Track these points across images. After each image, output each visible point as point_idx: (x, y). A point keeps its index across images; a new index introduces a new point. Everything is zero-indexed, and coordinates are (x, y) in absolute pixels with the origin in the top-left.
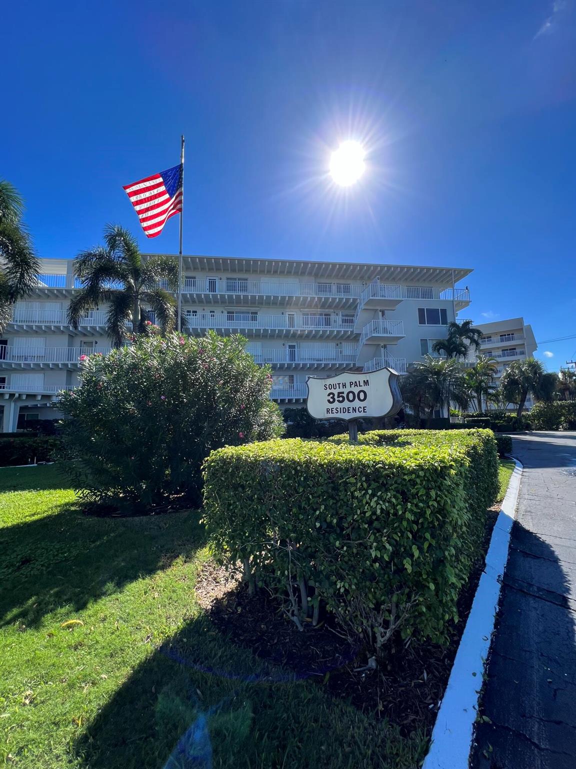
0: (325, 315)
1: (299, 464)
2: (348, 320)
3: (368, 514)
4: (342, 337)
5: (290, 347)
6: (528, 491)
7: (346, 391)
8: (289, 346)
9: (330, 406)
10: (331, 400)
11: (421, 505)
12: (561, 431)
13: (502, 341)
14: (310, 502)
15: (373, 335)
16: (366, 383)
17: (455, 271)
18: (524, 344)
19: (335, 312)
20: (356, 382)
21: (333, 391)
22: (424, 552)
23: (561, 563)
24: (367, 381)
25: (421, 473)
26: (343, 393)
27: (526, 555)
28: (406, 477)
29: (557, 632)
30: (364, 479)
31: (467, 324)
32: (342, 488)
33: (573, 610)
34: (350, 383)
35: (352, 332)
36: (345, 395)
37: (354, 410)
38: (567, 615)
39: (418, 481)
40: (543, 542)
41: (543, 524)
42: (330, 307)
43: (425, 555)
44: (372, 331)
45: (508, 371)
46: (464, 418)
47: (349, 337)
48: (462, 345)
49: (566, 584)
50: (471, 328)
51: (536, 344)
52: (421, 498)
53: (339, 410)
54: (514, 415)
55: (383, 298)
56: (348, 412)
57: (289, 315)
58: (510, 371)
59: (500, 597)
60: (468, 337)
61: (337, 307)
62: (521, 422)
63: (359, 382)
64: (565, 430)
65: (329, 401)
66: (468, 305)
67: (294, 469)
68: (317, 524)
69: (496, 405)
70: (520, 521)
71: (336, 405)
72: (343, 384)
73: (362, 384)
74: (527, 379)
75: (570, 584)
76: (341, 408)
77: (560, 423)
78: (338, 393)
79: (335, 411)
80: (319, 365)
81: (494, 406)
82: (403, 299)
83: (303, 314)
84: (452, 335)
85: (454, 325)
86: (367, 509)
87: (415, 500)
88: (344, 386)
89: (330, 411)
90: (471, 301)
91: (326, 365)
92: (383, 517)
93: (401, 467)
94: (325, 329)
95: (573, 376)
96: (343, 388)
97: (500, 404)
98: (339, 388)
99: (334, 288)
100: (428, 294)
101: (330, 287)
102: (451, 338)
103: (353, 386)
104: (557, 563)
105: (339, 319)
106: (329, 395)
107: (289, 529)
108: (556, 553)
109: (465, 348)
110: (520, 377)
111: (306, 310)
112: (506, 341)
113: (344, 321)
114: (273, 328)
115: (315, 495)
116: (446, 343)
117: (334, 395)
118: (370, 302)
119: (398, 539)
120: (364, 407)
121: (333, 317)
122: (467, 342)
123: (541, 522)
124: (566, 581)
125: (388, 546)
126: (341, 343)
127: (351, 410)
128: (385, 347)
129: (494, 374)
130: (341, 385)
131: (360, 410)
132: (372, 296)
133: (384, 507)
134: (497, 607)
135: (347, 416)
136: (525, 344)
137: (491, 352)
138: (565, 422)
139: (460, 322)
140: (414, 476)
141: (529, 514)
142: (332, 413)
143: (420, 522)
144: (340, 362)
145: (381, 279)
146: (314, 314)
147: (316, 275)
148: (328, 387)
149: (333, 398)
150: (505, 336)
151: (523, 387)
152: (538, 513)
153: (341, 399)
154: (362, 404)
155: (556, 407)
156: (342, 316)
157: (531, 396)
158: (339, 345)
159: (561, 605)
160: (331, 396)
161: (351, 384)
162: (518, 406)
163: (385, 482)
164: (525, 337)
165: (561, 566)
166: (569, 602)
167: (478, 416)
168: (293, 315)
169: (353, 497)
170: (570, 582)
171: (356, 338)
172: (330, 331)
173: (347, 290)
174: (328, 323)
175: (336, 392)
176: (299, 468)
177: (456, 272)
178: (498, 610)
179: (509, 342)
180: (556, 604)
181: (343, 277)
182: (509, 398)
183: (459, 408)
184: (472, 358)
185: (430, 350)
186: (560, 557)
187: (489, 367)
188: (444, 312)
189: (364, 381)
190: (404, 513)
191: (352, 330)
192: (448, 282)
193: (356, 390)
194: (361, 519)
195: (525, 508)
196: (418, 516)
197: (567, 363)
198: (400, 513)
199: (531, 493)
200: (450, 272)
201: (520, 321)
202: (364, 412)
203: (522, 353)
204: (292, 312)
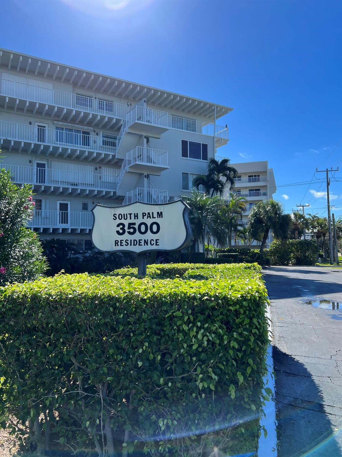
0: (84, 133)
1: (118, 300)
2: (110, 142)
3: (194, 347)
4: (102, 160)
5: (39, 165)
6: (278, 319)
7: (138, 222)
8: (37, 164)
9: (119, 238)
10: (121, 231)
11: (245, 333)
12: (290, 266)
13: (250, 181)
14: (132, 341)
15: (137, 163)
16: (160, 215)
17: (217, 107)
18: (266, 186)
19: (94, 131)
20: (149, 213)
21: (123, 221)
22: (247, 377)
23: (314, 378)
24: (161, 213)
25: (245, 303)
26: (134, 224)
27: (288, 374)
28: (231, 308)
29: (321, 433)
30: (190, 312)
31: (225, 161)
32: (167, 323)
33: (327, 413)
34: (143, 213)
35: (114, 156)
36: (136, 227)
37: (146, 242)
38: (325, 418)
39: (242, 311)
40: (297, 362)
41: (294, 347)
42: (89, 124)
43: (248, 380)
44: (135, 159)
45: (255, 210)
46: (217, 253)
47: (110, 161)
48: (219, 182)
49: (319, 394)
50: (228, 166)
51: (275, 187)
52: (245, 327)
53: (129, 242)
54: (257, 251)
55: (149, 124)
56: (139, 245)
57: (38, 126)
58: (257, 210)
59: (276, 413)
60: (225, 175)
61: (97, 125)
62: (262, 258)
63: (153, 213)
64: (294, 265)
65: (118, 232)
66: (227, 143)
67: (112, 306)
68: (139, 363)
69: (243, 242)
70: (277, 345)
71: (126, 236)
72: (135, 214)
73: (155, 215)
74: (270, 218)
75: (322, 393)
76: (131, 241)
77: (289, 259)
78: (129, 224)
79: (124, 243)
80: (74, 190)
81: (241, 243)
82: (169, 128)
83: (57, 128)
84: (211, 171)
85: (213, 161)
86: (194, 342)
87: (239, 329)
88: (136, 216)
89: (119, 244)
90: (229, 140)
91: (83, 191)
92: (209, 348)
93: (225, 298)
94: (83, 149)
95: (302, 218)
96: (135, 219)
97: (246, 241)
98: (131, 219)
99: (95, 103)
100: (191, 127)
101: (91, 102)
102: (210, 175)
103: (146, 217)
104: (310, 378)
105: (100, 140)
106: (118, 226)
107: (104, 373)
108: (308, 370)
109: (222, 185)
110: (265, 216)
111: (61, 123)
112: (253, 182)
113: (105, 143)
114: (17, 140)
115: (137, 332)
116: (205, 178)
117: (124, 225)
118: (135, 126)
119: (223, 368)
120: (156, 240)
121: (92, 137)
122: (223, 179)
123: (292, 345)
124: (319, 392)
125: (213, 376)
126: (100, 167)
127: (143, 242)
128: (148, 176)
129: (243, 212)
130: (133, 216)
131: (152, 242)
132: (138, 120)
133: (211, 338)
134: (276, 422)
135: (137, 249)
136: (268, 187)
137: (240, 191)
138: (294, 258)
139: (219, 159)
140: (238, 306)
141: (282, 339)
142: (121, 245)
143: (243, 349)
144: (99, 189)
145: (147, 102)
146: (71, 130)
147: (75, 84)
148: (117, 216)
149: (123, 229)
150: (253, 177)
151: (266, 225)
152: (289, 338)
153: (132, 230)
154: (155, 237)
155: (288, 245)
156: (103, 137)
157: (271, 234)
158: (98, 169)
159: (320, 412)
160: (121, 226)
161: (144, 215)
162: (261, 243)
163: (211, 314)
164: (268, 180)
165: (314, 379)
166: (324, 407)
167: (228, 251)
168: (45, 127)
169: (179, 331)
170: (322, 392)
171: (117, 163)
172: (89, 152)
173: (110, 108)
174: (86, 142)
175: (126, 223)
176: (118, 304)
177: (219, 109)
178: (277, 424)
179: (255, 183)
180: (316, 411)
181: (105, 92)
182: (254, 235)
183: (218, 244)
184: (226, 196)
185: (190, 184)
186: (311, 373)
187: (239, 205)
188: (205, 147)
189: (158, 213)
190: (229, 342)
191: (113, 154)
192: (210, 117)
193: (149, 222)
194: (186, 352)
195: (278, 334)
196: (241, 344)
197: (297, 206)
198: (226, 342)
199: (280, 321)
200: (213, 107)
201: (265, 164)
202: (156, 245)
203: (265, 194)
204: (43, 123)
